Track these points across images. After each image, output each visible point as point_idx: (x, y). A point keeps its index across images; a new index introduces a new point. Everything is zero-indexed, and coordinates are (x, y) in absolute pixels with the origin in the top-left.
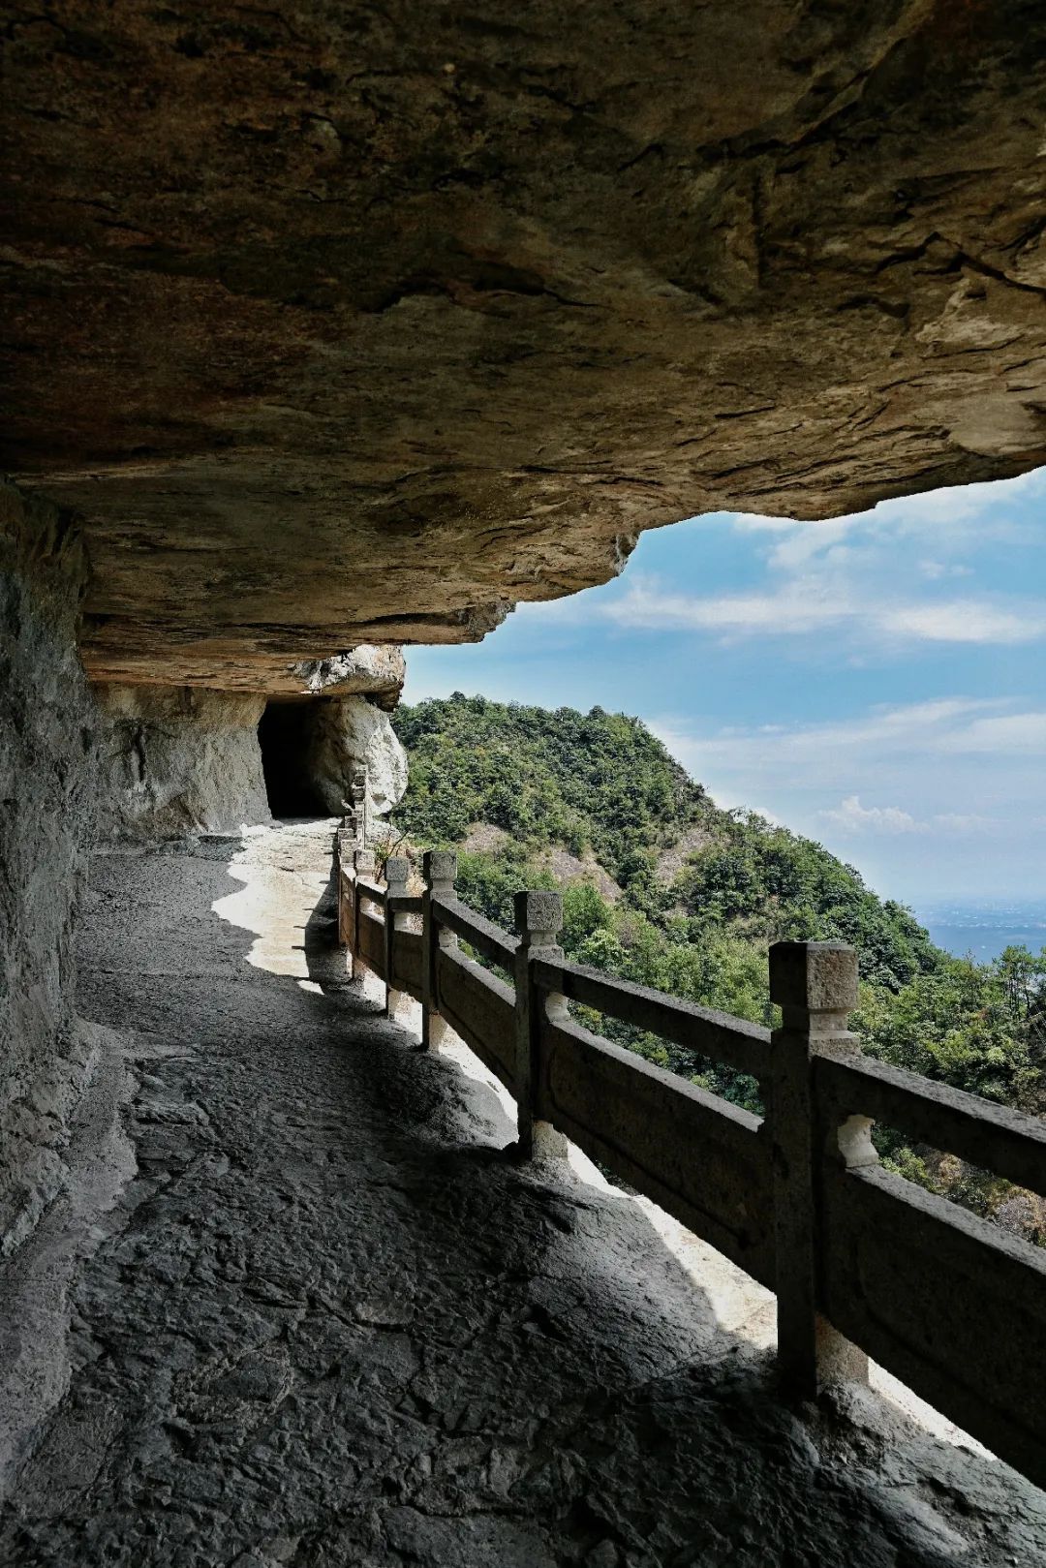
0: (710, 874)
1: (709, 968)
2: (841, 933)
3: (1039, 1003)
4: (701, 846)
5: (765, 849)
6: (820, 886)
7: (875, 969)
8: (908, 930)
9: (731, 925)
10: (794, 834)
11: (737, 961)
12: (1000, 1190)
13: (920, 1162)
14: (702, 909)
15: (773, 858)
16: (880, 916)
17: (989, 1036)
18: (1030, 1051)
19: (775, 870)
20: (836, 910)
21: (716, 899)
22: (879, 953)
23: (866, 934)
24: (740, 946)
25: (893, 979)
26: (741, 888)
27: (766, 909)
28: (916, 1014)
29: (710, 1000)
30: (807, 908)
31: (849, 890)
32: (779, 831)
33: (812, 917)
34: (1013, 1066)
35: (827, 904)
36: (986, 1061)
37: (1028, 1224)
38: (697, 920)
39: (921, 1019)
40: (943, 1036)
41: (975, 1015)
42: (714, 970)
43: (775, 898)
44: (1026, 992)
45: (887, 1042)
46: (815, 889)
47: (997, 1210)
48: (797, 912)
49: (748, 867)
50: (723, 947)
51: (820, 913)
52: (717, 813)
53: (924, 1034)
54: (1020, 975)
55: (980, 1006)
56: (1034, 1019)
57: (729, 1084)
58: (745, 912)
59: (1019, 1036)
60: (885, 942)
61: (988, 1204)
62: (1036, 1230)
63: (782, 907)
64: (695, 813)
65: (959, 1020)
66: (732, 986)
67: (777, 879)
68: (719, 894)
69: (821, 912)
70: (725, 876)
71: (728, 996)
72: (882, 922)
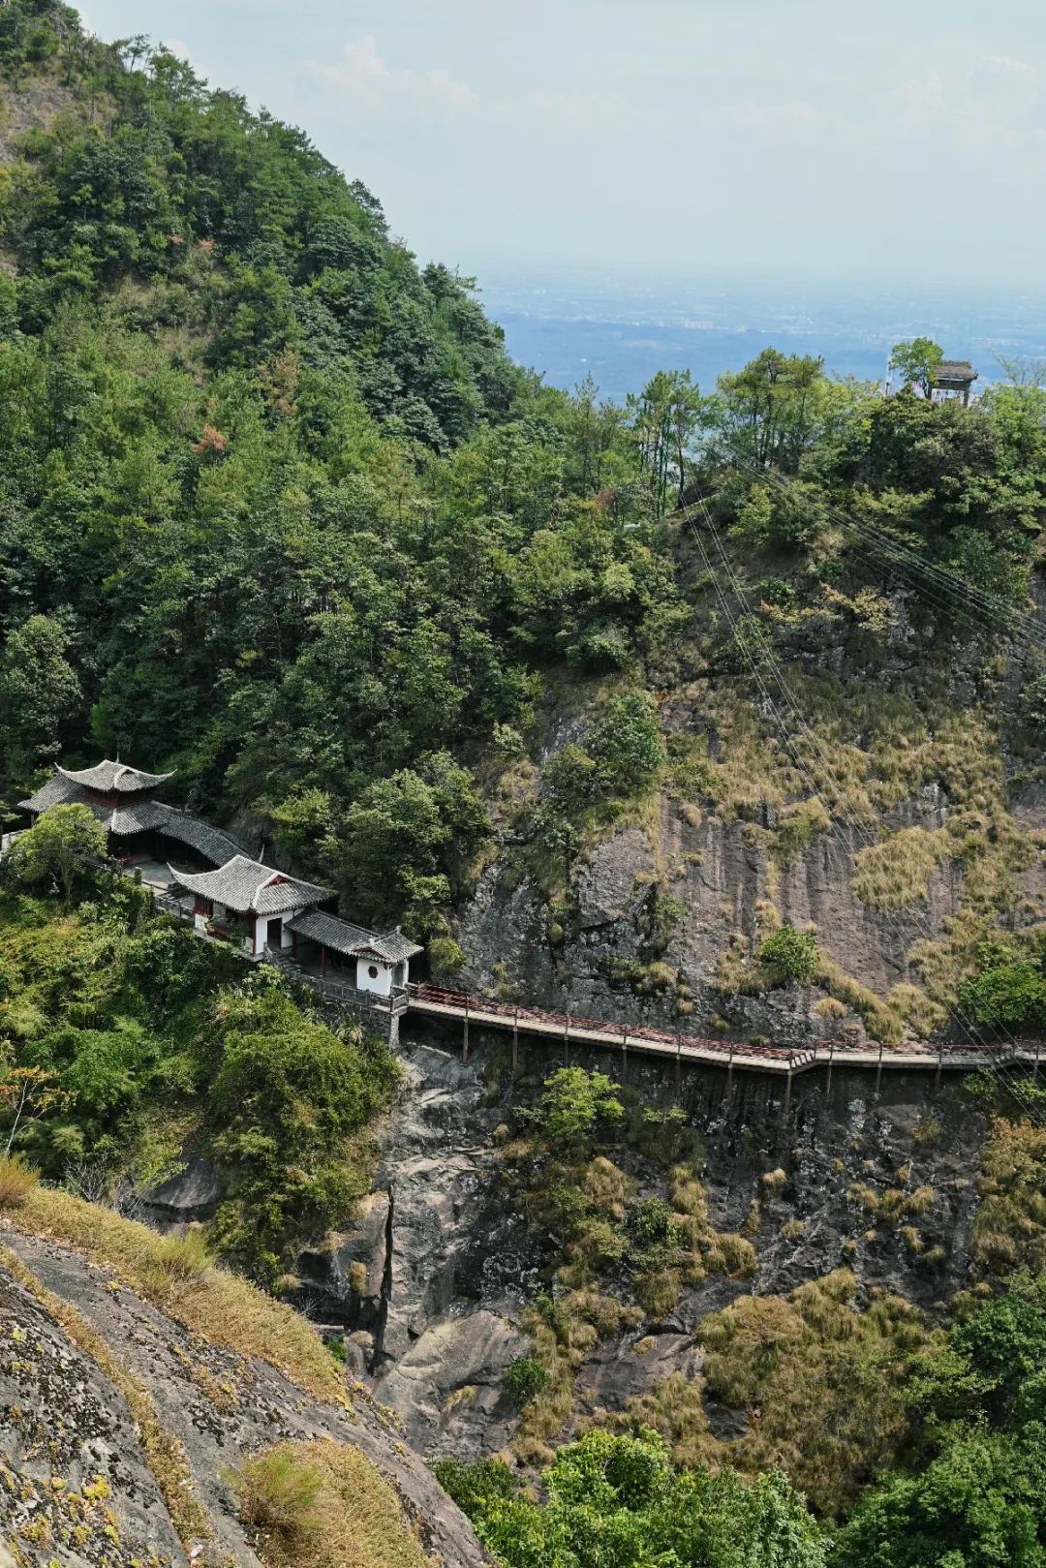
0: (71, 184)
1: (63, 393)
2: (337, 328)
3: (700, 482)
4: (49, 118)
5: (190, 135)
6: (300, 226)
7: (400, 401)
8: (467, 327)
9: (113, 302)
10: (253, 109)
11: (129, 380)
12: (600, 821)
13: (465, 775)
14: (53, 262)
15: (203, 157)
16: (414, 295)
17: (608, 541)
18: (678, 571)
19: (210, 187)
20: (333, 279)
21: (81, 242)
22: (406, 371)
23: (385, 331)
24: (135, 347)
25: (431, 421)
26: (135, 218)
27: (187, 267)
28: (481, 499)
29: (68, 459)
30: (272, 271)
31: (357, 237)
32: (221, 98)
33: (281, 287)
34: (646, 599)
35: (311, 265)
36: (598, 591)
37: (641, 876)
38: (40, 284)
39: (487, 509)
40: (527, 541)
41: (586, 504)
42: (76, 396)
43: (207, 245)
44: (680, 461)
45: (422, 553)
46: (289, 231)
47: (592, 856)
48: (250, 277)
49: (153, 175)
50: (96, 345)
51: (295, 283)
52: (90, 46)
53: (490, 535)
54: (673, 428)
55: (597, 486)
56: (690, 513)
57: (103, 633)
58: (143, 273)
59: (659, 546)
60: (420, 350)
61: (578, 845)
62: (653, 887)
63: (222, 264)
64: (38, 41)
65: (556, 510)
66: (115, 430)
67: (212, 203)
68: (87, 229)
69: (299, 281)
70: (101, 188)
71: (107, 452)
72: (418, 309)
